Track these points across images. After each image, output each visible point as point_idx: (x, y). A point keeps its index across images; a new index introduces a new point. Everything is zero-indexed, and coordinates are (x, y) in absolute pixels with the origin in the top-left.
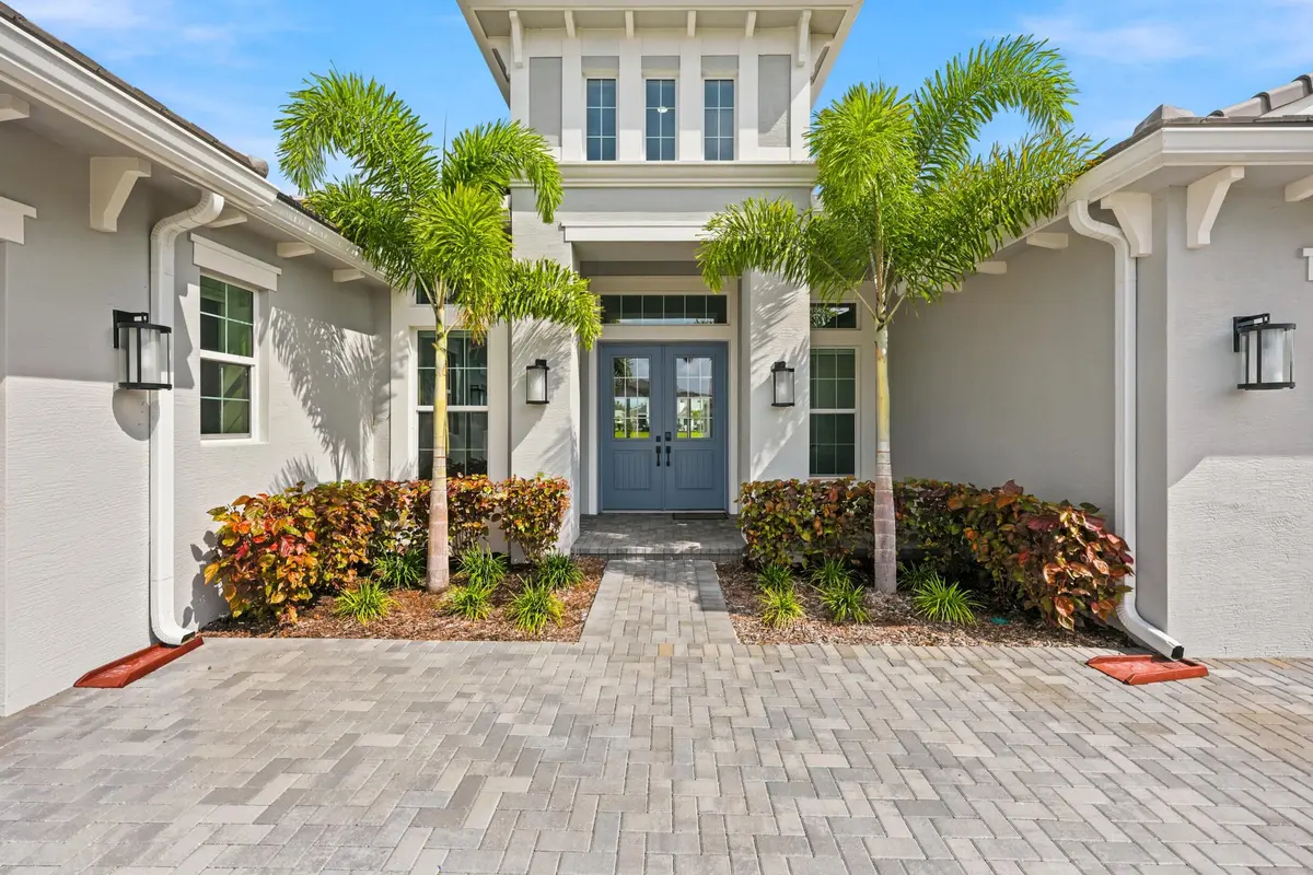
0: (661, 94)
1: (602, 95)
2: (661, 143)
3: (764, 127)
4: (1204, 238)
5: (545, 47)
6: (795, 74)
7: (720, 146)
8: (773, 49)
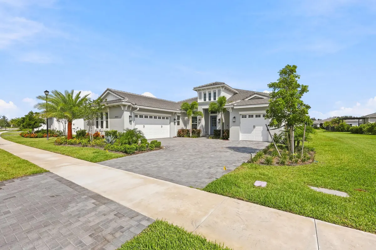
0: (210, 94)
1: (205, 95)
2: (210, 99)
3: (218, 96)
4: (231, 111)
5: (201, 92)
6: (221, 91)
7: (214, 98)
8: (219, 89)
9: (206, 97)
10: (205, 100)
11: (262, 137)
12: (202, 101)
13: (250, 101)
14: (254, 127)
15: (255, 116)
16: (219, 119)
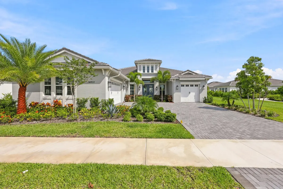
0: (148, 68)
1: (144, 67)
2: (148, 71)
3: (155, 70)
4: (175, 82)
5: (140, 65)
6: (158, 66)
7: (152, 71)
8: (156, 64)
9: (145, 69)
10: (144, 71)
11: (194, 100)
12: (142, 72)
13: (185, 75)
14: (190, 93)
15: (190, 86)
16: (157, 87)
